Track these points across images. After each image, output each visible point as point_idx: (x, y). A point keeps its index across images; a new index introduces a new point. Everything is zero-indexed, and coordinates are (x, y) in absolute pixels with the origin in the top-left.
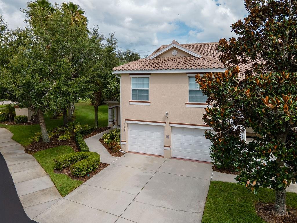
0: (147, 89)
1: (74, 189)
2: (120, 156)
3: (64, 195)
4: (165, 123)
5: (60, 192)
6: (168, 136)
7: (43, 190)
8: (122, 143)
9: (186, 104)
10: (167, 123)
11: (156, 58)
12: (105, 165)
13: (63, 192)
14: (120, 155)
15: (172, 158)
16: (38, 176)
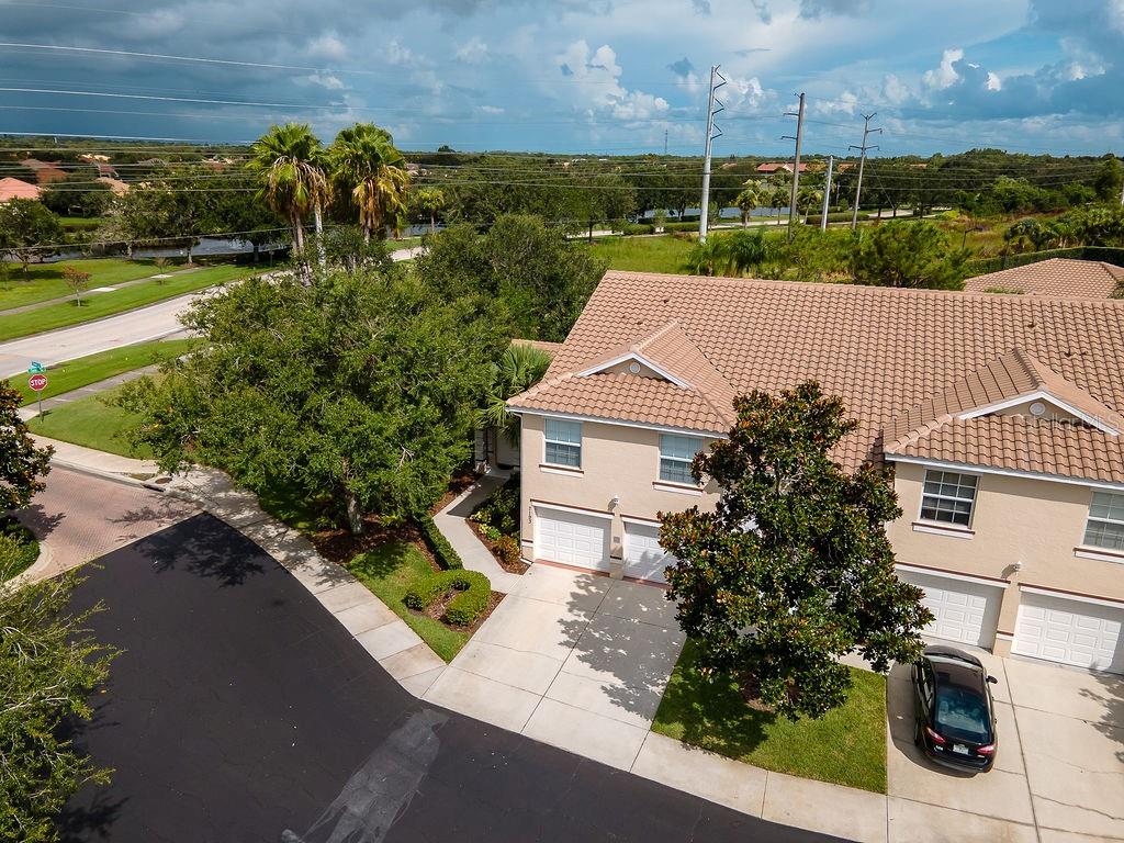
0: (578, 445)
1: (459, 649)
2: (522, 572)
3: (448, 661)
4: (613, 514)
5: (440, 655)
6: (619, 539)
7: (409, 650)
8: (523, 543)
9: (654, 483)
10: (617, 515)
11: (597, 374)
12: (499, 597)
13: (446, 655)
14: (521, 569)
15: (625, 578)
16: (384, 622)
